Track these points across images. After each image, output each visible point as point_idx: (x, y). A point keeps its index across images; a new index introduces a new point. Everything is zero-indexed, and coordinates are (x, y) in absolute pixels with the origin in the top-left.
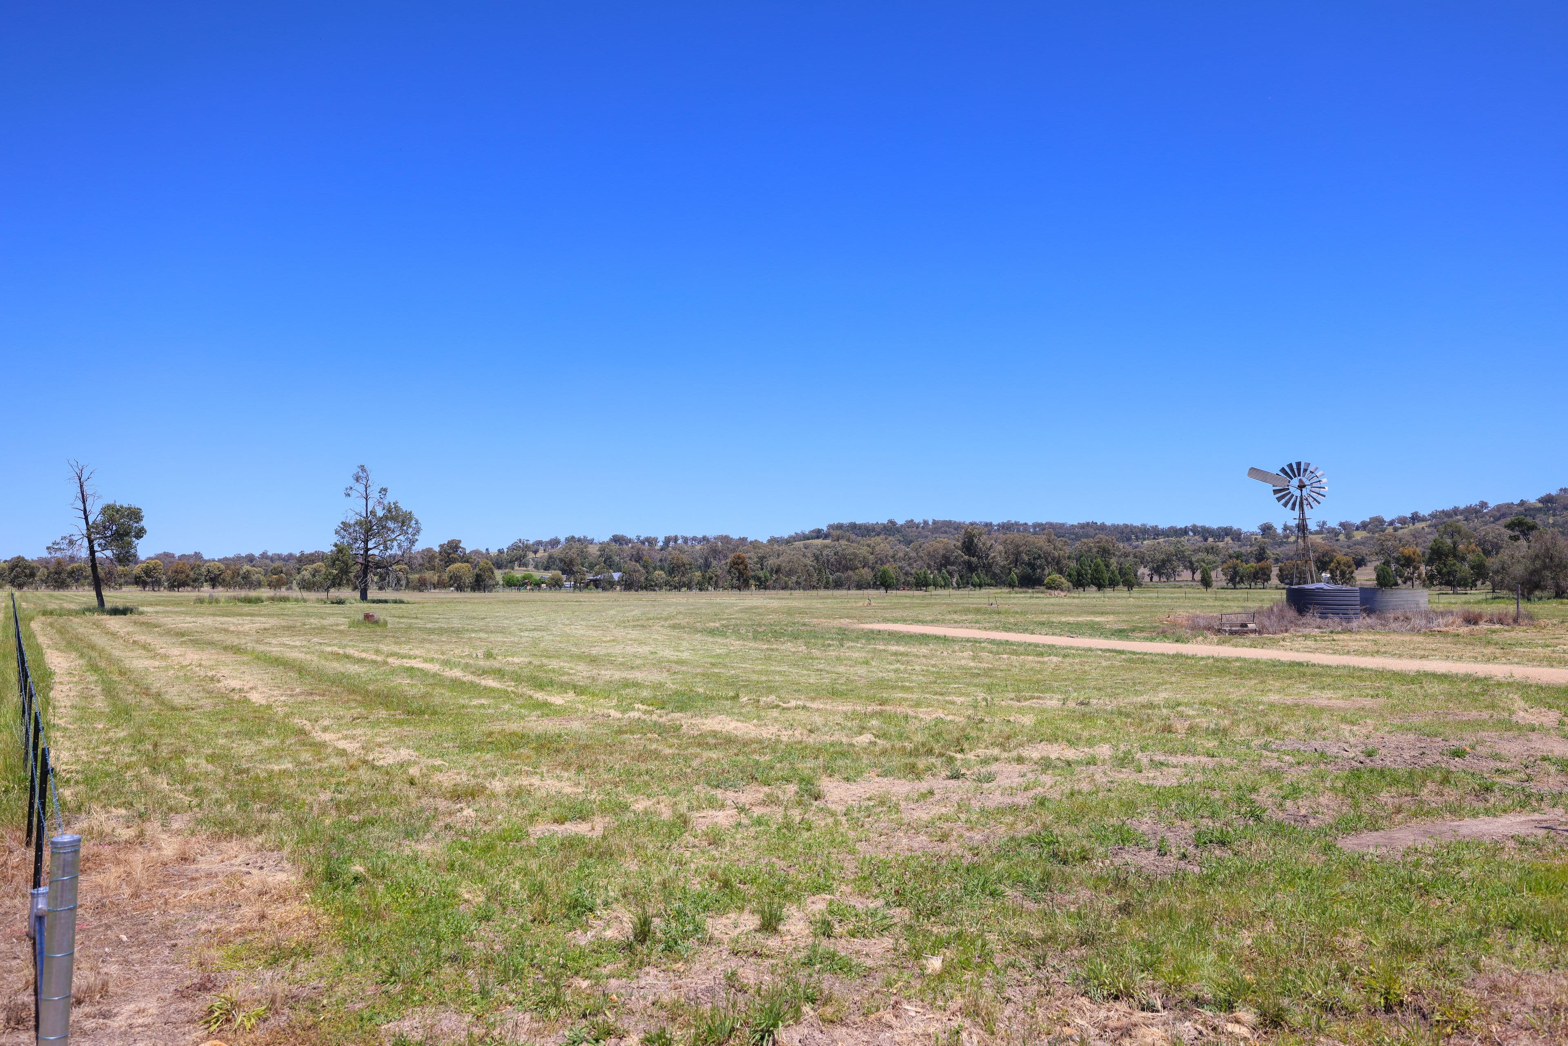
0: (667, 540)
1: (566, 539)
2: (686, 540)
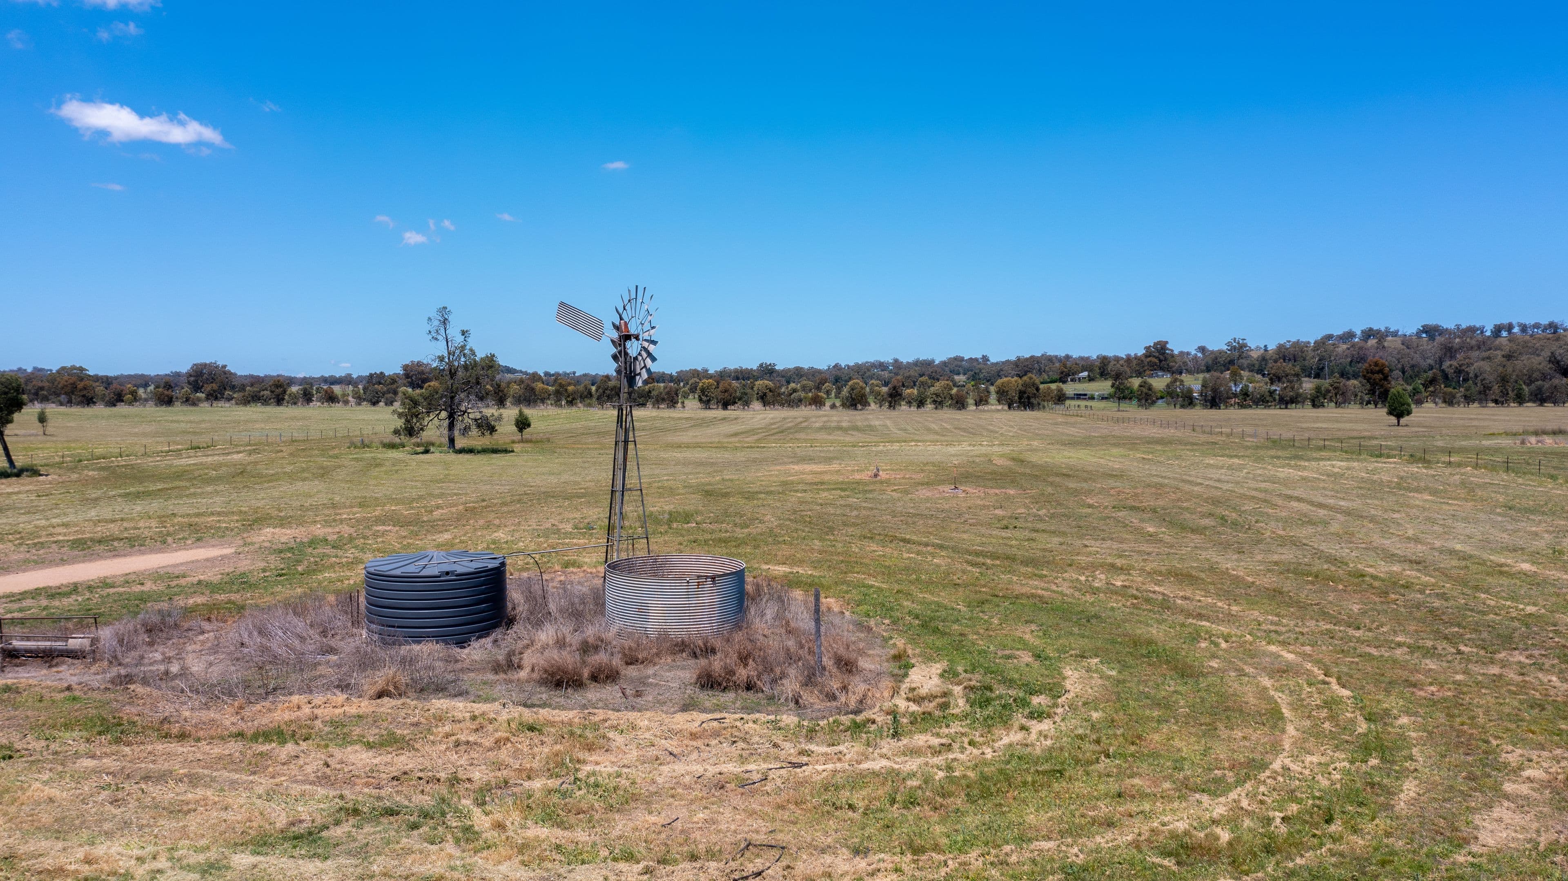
0: (1498, 330)
1: (1362, 332)
2: (1524, 328)
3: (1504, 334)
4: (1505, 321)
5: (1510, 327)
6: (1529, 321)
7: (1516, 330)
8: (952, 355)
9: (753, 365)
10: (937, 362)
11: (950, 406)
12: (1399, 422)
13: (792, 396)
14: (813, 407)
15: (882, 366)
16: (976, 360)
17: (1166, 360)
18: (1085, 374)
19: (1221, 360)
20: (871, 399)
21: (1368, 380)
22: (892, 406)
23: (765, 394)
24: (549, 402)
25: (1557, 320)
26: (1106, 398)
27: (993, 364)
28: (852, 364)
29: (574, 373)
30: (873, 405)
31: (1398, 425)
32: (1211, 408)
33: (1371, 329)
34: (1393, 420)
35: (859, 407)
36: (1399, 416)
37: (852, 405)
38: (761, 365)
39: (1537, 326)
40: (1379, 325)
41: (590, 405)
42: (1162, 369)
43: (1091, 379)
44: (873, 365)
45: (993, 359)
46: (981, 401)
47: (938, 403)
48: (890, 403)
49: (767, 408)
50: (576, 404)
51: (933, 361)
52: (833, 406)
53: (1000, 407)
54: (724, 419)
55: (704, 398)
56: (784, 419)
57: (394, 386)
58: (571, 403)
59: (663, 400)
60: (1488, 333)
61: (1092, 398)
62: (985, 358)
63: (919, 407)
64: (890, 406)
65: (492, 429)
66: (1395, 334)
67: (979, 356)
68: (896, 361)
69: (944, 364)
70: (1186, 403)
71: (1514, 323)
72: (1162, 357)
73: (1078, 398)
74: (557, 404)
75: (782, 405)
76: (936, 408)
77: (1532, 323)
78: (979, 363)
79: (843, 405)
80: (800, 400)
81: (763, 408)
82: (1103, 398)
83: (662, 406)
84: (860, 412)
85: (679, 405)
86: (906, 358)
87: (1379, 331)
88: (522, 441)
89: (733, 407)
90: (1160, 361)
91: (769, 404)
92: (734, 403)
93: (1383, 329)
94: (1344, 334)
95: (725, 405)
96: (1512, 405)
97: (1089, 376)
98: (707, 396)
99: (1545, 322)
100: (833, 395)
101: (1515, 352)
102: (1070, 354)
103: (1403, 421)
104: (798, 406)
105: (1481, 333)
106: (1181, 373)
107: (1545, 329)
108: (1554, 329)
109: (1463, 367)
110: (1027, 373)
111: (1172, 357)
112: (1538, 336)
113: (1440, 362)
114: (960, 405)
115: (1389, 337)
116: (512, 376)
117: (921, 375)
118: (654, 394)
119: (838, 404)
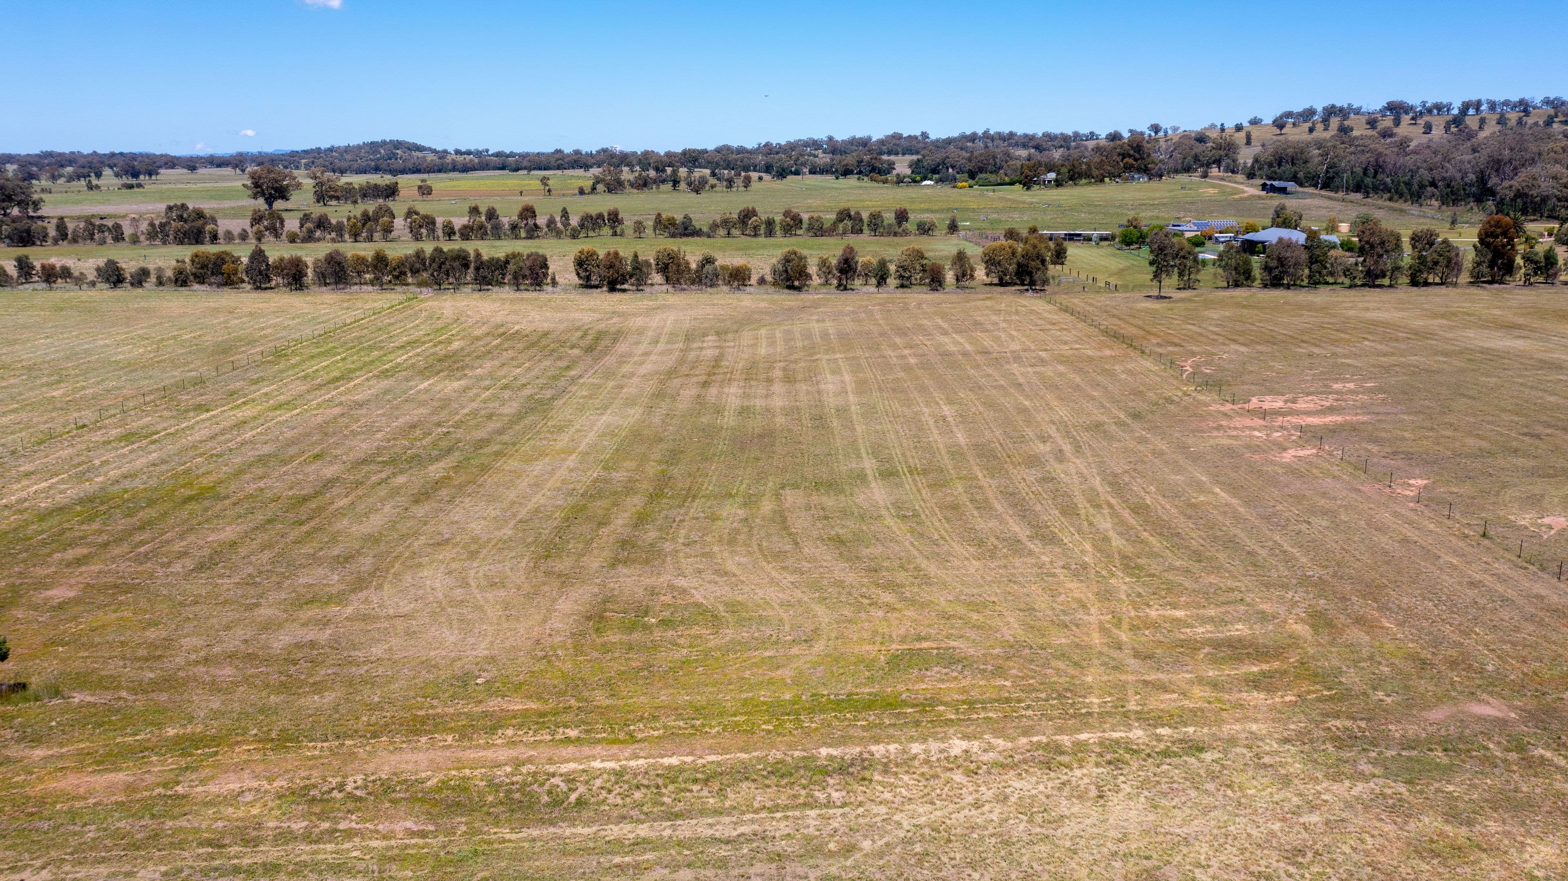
3: (1471, 111)
4: (1474, 98)
5: (1478, 105)
6: (1499, 97)
7: (1484, 107)
8: (890, 133)
10: (874, 139)
11: (922, 284)
14: (735, 284)
16: (916, 137)
17: (1140, 157)
18: (1052, 176)
19: (1196, 154)
21: (1488, 246)
22: (842, 287)
23: (666, 266)
24: (368, 276)
25: (1527, 97)
26: (1106, 240)
29: (487, 151)
30: (816, 284)
32: (1274, 285)
33: (1333, 106)
35: (799, 285)
37: (788, 282)
39: (1506, 103)
40: (1341, 102)
41: (423, 284)
42: (1139, 170)
43: (1058, 183)
44: (806, 144)
45: (933, 136)
46: (964, 275)
47: (904, 277)
48: (840, 279)
49: (670, 287)
51: (870, 138)
52: (762, 284)
55: (582, 273)
58: (398, 279)
59: (524, 277)
61: (1088, 239)
62: (925, 135)
63: (879, 284)
66: (1358, 112)
67: (918, 134)
68: (831, 139)
69: (882, 142)
70: (1241, 278)
71: (1484, 99)
72: (1137, 155)
73: (1071, 240)
74: (378, 281)
75: (690, 287)
76: (902, 286)
77: (1502, 100)
78: (919, 142)
79: (776, 280)
80: (716, 275)
81: (665, 287)
82: (1102, 240)
84: (799, 298)
87: (1341, 110)
89: (623, 289)
90: (1136, 158)
91: (673, 284)
92: (625, 282)
93: (1346, 106)
94: (1304, 111)
95: (612, 285)
97: (1057, 179)
99: (1515, 98)
102: (1014, 130)
104: (712, 285)
105: (1448, 110)
106: (1161, 176)
107: (1514, 106)
108: (1524, 107)
109: (1526, 190)
110: (981, 170)
111: (1149, 155)
112: (1507, 116)
113: (1482, 179)
114: (935, 281)
115: (1352, 115)
116: (420, 154)
117: (860, 162)
118: (511, 267)
119: (769, 278)
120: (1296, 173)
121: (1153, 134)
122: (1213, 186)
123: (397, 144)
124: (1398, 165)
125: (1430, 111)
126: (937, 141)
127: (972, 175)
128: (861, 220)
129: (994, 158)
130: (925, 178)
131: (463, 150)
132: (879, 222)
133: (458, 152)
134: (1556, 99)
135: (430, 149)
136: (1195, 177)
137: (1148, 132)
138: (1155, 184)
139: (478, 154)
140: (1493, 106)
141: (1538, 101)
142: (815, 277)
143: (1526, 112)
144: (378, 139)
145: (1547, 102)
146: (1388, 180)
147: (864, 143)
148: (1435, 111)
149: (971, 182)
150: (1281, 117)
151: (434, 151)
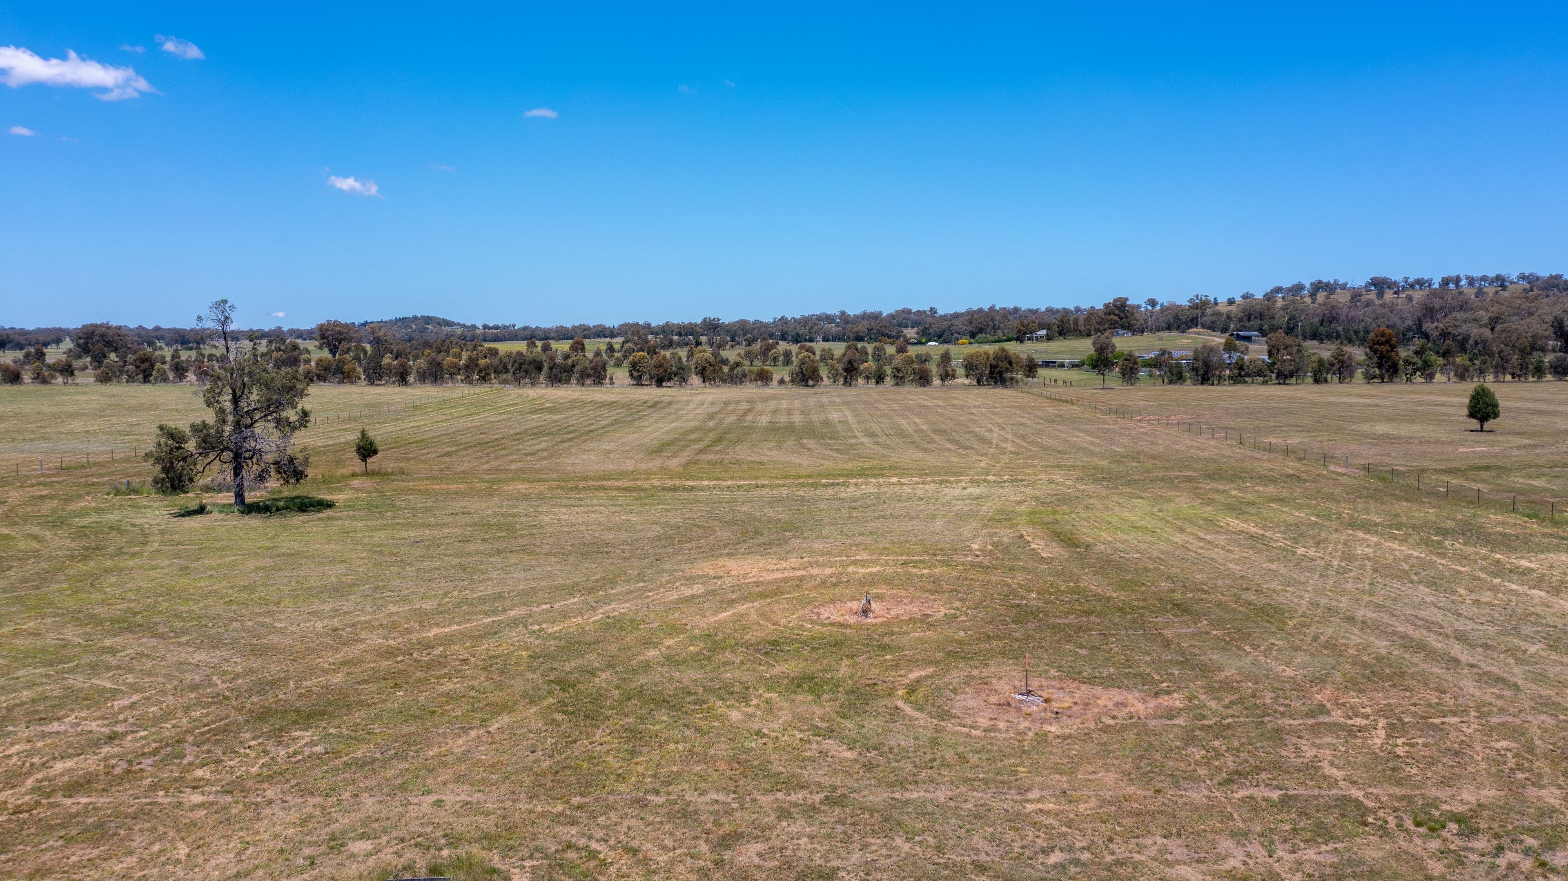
1: (1312, 284)
3: (1452, 286)
4: (1453, 274)
5: (1457, 280)
6: (1477, 274)
7: (1463, 282)
8: (900, 308)
9: (696, 318)
10: (884, 315)
11: (913, 381)
12: (1482, 427)
13: (736, 371)
14: (759, 383)
15: (829, 319)
16: (924, 312)
17: (1126, 317)
18: (1043, 332)
19: (1183, 318)
20: (823, 372)
21: (1375, 352)
22: (847, 383)
23: (704, 369)
24: (459, 377)
25: (1504, 272)
26: (1077, 366)
27: (941, 317)
28: (798, 317)
29: (514, 326)
30: (826, 381)
31: (1482, 430)
32: (1202, 383)
33: (1320, 282)
34: (1475, 424)
35: (811, 382)
36: (1483, 419)
37: (803, 381)
38: (705, 320)
39: (1484, 278)
40: (1327, 278)
41: (505, 382)
42: (1123, 327)
43: (1049, 338)
44: (820, 318)
45: (941, 312)
46: (947, 376)
47: (899, 379)
48: (846, 378)
49: (707, 384)
50: (490, 379)
51: (880, 313)
52: (782, 382)
53: (967, 381)
54: (655, 405)
55: (635, 374)
56: (726, 403)
57: (296, 353)
58: (484, 379)
59: (589, 376)
60: (1436, 286)
61: (1062, 366)
62: (933, 311)
63: (877, 383)
64: (846, 382)
65: (299, 476)
66: (1344, 287)
67: (927, 309)
68: (843, 314)
69: (892, 316)
70: (1175, 378)
71: (1462, 275)
72: (1122, 315)
73: (1047, 366)
74: (468, 380)
75: (724, 381)
76: (897, 384)
77: (1480, 276)
78: (928, 316)
79: (793, 381)
80: (744, 376)
81: (703, 385)
82: (1073, 366)
83: (589, 381)
84: (813, 390)
85: (607, 381)
86: (853, 311)
87: (1328, 285)
88: (366, 474)
89: (668, 384)
90: (1121, 319)
91: (709, 379)
92: (670, 379)
93: (1332, 282)
94: (1293, 287)
95: (660, 382)
96: (1531, 379)
97: (1047, 335)
98: (638, 371)
99: (1492, 274)
100: (780, 363)
101: (1503, 313)
102: (1019, 306)
103: (1487, 426)
104: (741, 382)
105: (1430, 285)
106: (1143, 332)
107: (1492, 282)
108: (1501, 282)
109: (1450, 330)
110: (981, 331)
111: (1133, 314)
112: (1485, 290)
113: (1420, 323)
114: (923, 379)
115: (1338, 290)
116: (449, 329)
117: (870, 330)
118: (578, 368)
119: (787, 379)
120: (1262, 325)
121: (1150, 308)
122: (1188, 338)
123: (428, 320)
124: (1350, 315)
125: (1412, 286)
126: (945, 316)
127: (973, 335)
128: (867, 353)
129: (993, 320)
130: (930, 340)
131: (491, 325)
132: (882, 353)
133: (486, 327)
134: (1531, 274)
135: (459, 324)
136: (1175, 334)
137: (1144, 305)
138: (1138, 337)
139: (505, 327)
140: (1471, 281)
141: (1514, 277)
142: (825, 379)
143: (1503, 287)
144: (410, 315)
145: (1523, 277)
146: (1340, 328)
147: (876, 316)
148: (1418, 286)
149: (972, 340)
150: (1272, 292)
151: (464, 326)
